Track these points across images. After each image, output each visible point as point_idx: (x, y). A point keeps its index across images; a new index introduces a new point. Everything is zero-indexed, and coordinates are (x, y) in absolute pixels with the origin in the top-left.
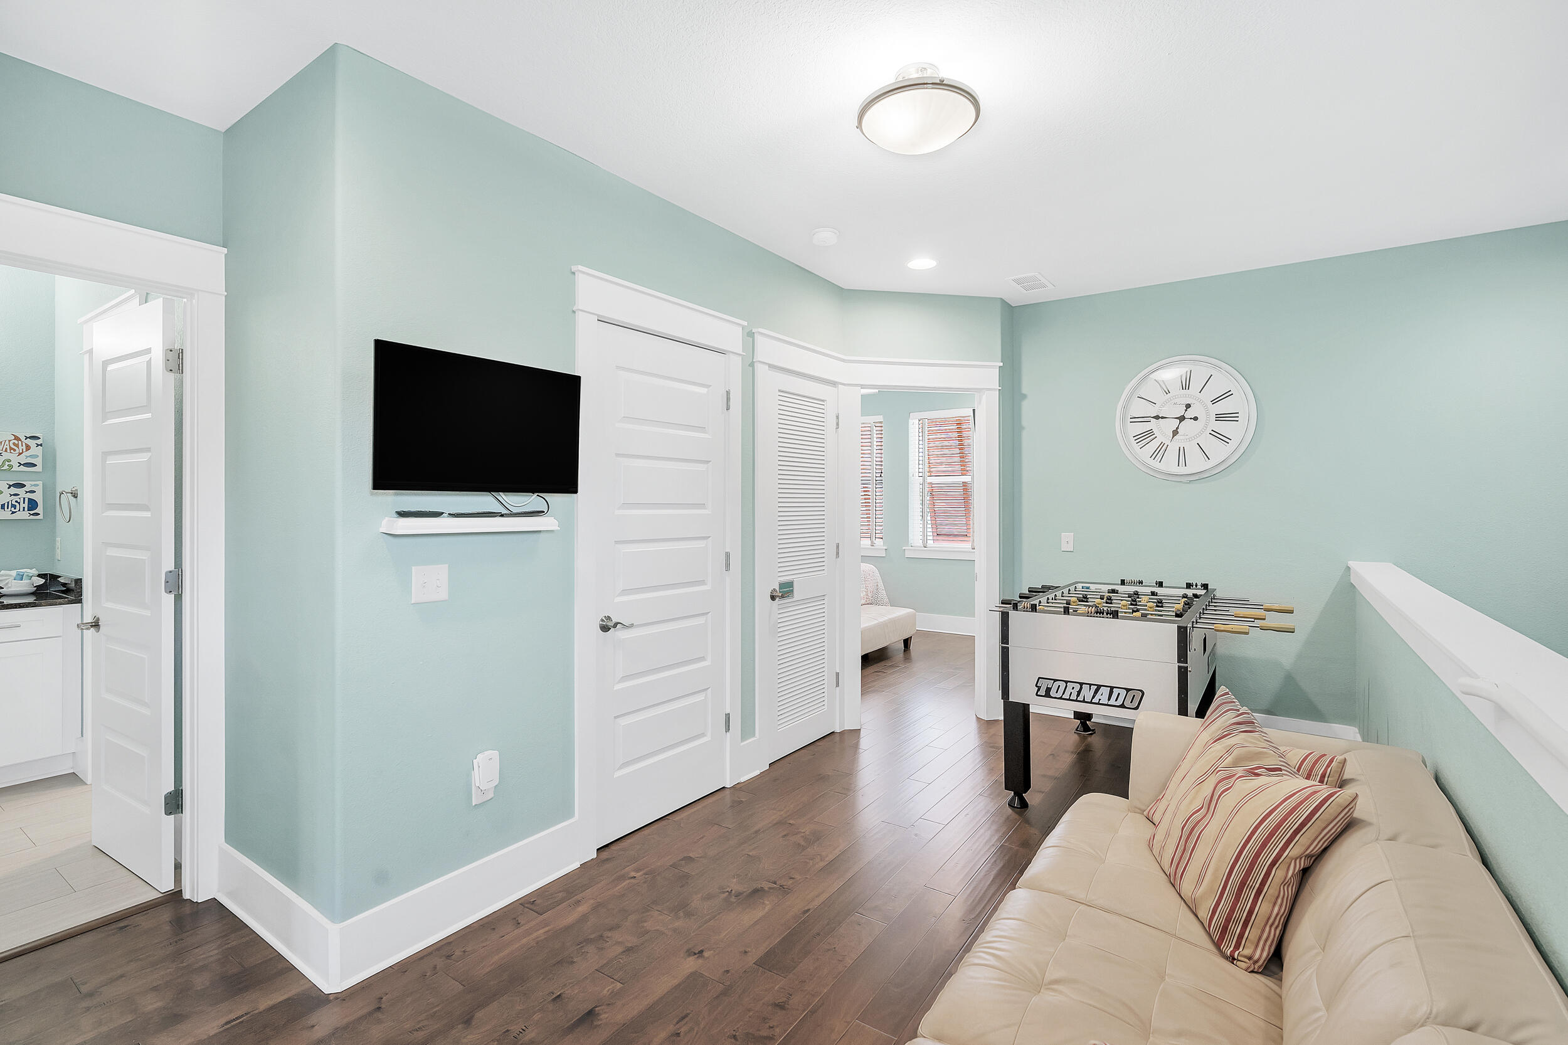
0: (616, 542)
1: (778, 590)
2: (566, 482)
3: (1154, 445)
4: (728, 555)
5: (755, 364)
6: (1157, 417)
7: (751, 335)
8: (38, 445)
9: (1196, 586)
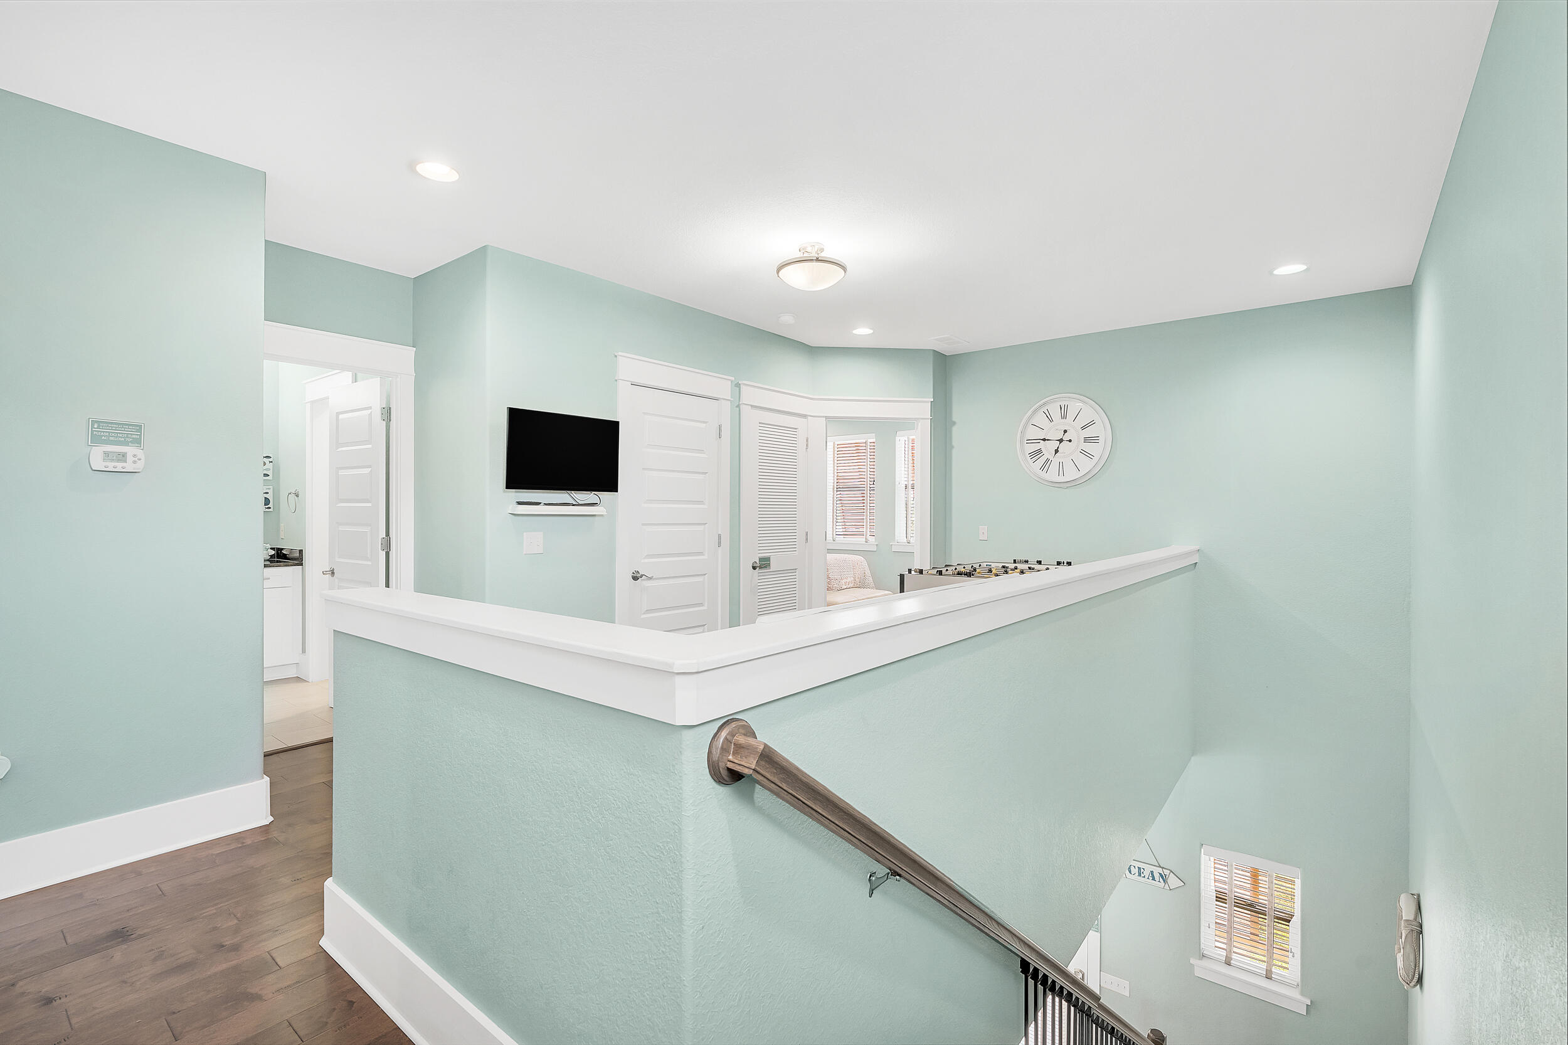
0: (643, 524)
1: (758, 562)
2: (609, 483)
3: (1042, 460)
4: (720, 536)
5: (741, 406)
6: (1044, 440)
7: (738, 385)
8: (270, 462)
9: (1063, 563)
